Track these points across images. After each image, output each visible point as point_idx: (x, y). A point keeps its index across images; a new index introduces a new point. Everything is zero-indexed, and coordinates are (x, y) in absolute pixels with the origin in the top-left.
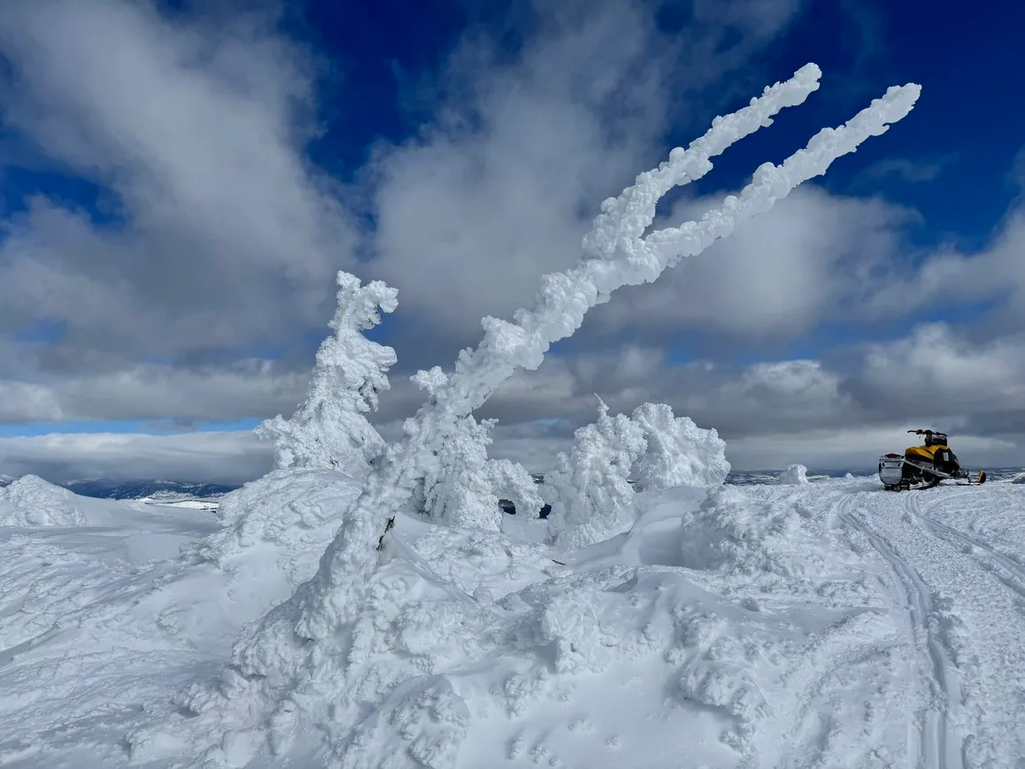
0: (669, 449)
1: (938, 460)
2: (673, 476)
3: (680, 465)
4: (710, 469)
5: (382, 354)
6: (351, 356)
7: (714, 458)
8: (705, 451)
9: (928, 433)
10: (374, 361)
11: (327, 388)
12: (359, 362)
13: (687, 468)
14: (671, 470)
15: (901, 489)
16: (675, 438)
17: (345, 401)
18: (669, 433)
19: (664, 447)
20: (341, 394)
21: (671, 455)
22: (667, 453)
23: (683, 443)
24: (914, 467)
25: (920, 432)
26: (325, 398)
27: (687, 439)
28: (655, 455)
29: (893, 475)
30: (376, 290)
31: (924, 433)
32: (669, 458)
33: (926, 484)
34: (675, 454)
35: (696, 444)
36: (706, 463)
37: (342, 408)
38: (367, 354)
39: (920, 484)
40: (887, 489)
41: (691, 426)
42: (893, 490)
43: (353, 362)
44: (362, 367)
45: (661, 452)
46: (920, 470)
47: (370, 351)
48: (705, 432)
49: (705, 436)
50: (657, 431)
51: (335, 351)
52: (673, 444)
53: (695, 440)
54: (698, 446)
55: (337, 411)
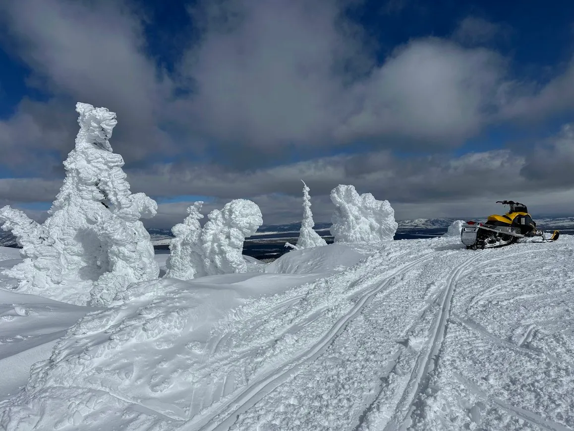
0: (353, 215)
1: (516, 224)
2: (355, 233)
3: (361, 225)
4: (383, 227)
5: (110, 159)
6: (89, 162)
7: (385, 220)
8: (380, 216)
9: (511, 203)
10: (105, 164)
11: (73, 184)
12: (93, 166)
13: (367, 227)
14: (353, 229)
15: (478, 248)
16: (359, 207)
17: (84, 193)
18: (354, 205)
19: (350, 214)
20: (81, 188)
21: (354, 219)
22: (351, 218)
23: (364, 210)
24: (490, 231)
25: (505, 202)
26: (71, 191)
27: (366, 208)
28: (344, 219)
29: (470, 238)
30: (97, 114)
31: (508, 203)
32: (352, 221)
33: (503, 242)
34: (357, 218)
35: (373, 212)
36: (380, 223)
37: (82, 198)
38: (100, 159)
39: (497, 244)
40: (468, 248)
41: (370, 199)
42: (472, 249)
43: (90, 166)
44: (95, 169)
45: (347, 217)
46: (496, 233)
47: (102, 157)
48: (380, 203)
49: (379, 206)
50: (345, 203)
51: (75, 159)
52: (358, 211)
53: (373, 209)
54: (375, 213)
55: (80, 200)
